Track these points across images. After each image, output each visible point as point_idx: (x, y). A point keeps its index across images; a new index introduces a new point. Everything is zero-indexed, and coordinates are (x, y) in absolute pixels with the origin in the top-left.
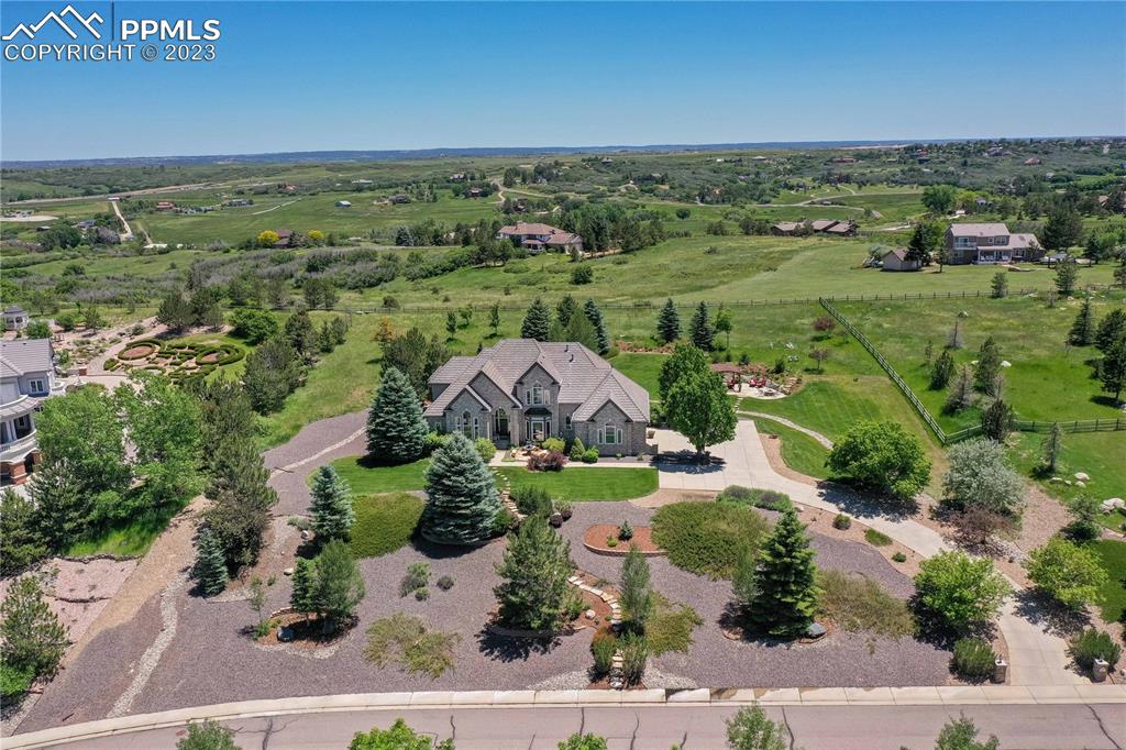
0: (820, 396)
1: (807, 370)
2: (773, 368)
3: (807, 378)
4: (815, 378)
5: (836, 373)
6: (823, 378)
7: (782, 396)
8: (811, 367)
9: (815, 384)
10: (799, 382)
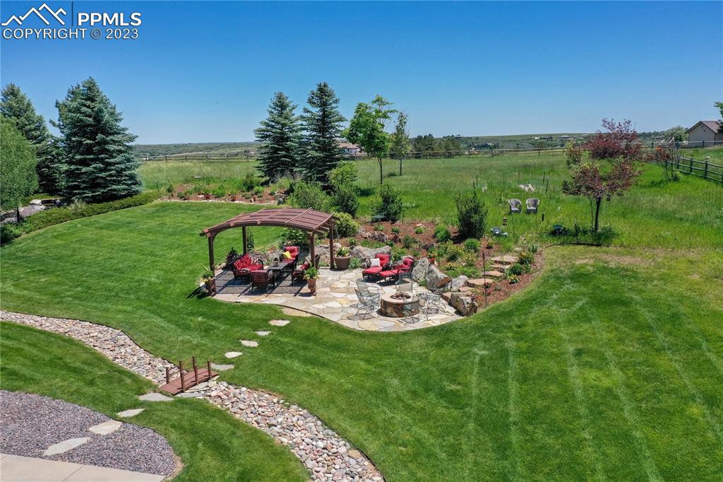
0: (600, 331)
1: (557, 232)
2: (454, 229)
3: (552, 257)
4: (584, 258)
5: (659, 241)
6: (612, 257)
7: (444, 316)
8: (569, 225)
9: (579, 277)
10: (523, 266)
